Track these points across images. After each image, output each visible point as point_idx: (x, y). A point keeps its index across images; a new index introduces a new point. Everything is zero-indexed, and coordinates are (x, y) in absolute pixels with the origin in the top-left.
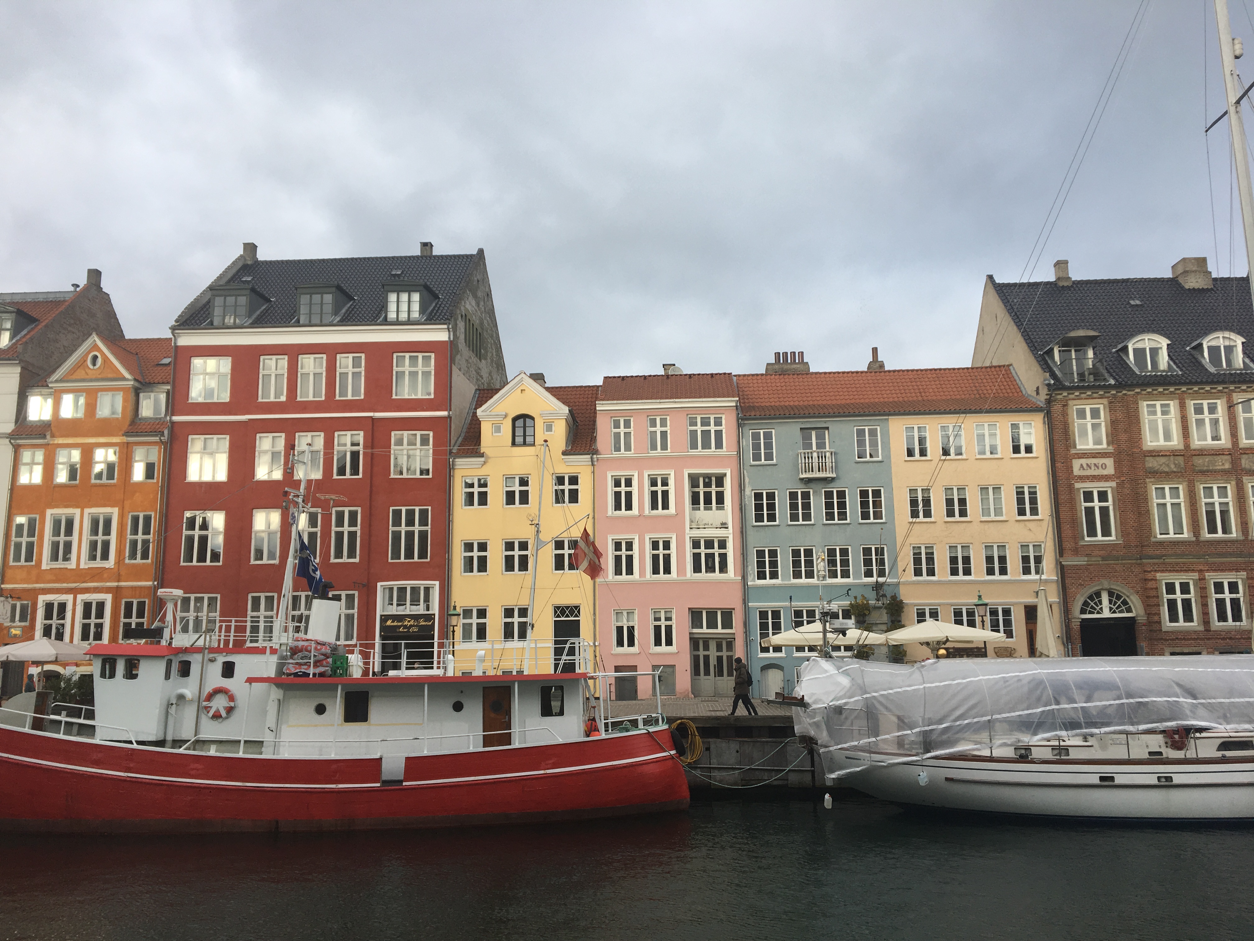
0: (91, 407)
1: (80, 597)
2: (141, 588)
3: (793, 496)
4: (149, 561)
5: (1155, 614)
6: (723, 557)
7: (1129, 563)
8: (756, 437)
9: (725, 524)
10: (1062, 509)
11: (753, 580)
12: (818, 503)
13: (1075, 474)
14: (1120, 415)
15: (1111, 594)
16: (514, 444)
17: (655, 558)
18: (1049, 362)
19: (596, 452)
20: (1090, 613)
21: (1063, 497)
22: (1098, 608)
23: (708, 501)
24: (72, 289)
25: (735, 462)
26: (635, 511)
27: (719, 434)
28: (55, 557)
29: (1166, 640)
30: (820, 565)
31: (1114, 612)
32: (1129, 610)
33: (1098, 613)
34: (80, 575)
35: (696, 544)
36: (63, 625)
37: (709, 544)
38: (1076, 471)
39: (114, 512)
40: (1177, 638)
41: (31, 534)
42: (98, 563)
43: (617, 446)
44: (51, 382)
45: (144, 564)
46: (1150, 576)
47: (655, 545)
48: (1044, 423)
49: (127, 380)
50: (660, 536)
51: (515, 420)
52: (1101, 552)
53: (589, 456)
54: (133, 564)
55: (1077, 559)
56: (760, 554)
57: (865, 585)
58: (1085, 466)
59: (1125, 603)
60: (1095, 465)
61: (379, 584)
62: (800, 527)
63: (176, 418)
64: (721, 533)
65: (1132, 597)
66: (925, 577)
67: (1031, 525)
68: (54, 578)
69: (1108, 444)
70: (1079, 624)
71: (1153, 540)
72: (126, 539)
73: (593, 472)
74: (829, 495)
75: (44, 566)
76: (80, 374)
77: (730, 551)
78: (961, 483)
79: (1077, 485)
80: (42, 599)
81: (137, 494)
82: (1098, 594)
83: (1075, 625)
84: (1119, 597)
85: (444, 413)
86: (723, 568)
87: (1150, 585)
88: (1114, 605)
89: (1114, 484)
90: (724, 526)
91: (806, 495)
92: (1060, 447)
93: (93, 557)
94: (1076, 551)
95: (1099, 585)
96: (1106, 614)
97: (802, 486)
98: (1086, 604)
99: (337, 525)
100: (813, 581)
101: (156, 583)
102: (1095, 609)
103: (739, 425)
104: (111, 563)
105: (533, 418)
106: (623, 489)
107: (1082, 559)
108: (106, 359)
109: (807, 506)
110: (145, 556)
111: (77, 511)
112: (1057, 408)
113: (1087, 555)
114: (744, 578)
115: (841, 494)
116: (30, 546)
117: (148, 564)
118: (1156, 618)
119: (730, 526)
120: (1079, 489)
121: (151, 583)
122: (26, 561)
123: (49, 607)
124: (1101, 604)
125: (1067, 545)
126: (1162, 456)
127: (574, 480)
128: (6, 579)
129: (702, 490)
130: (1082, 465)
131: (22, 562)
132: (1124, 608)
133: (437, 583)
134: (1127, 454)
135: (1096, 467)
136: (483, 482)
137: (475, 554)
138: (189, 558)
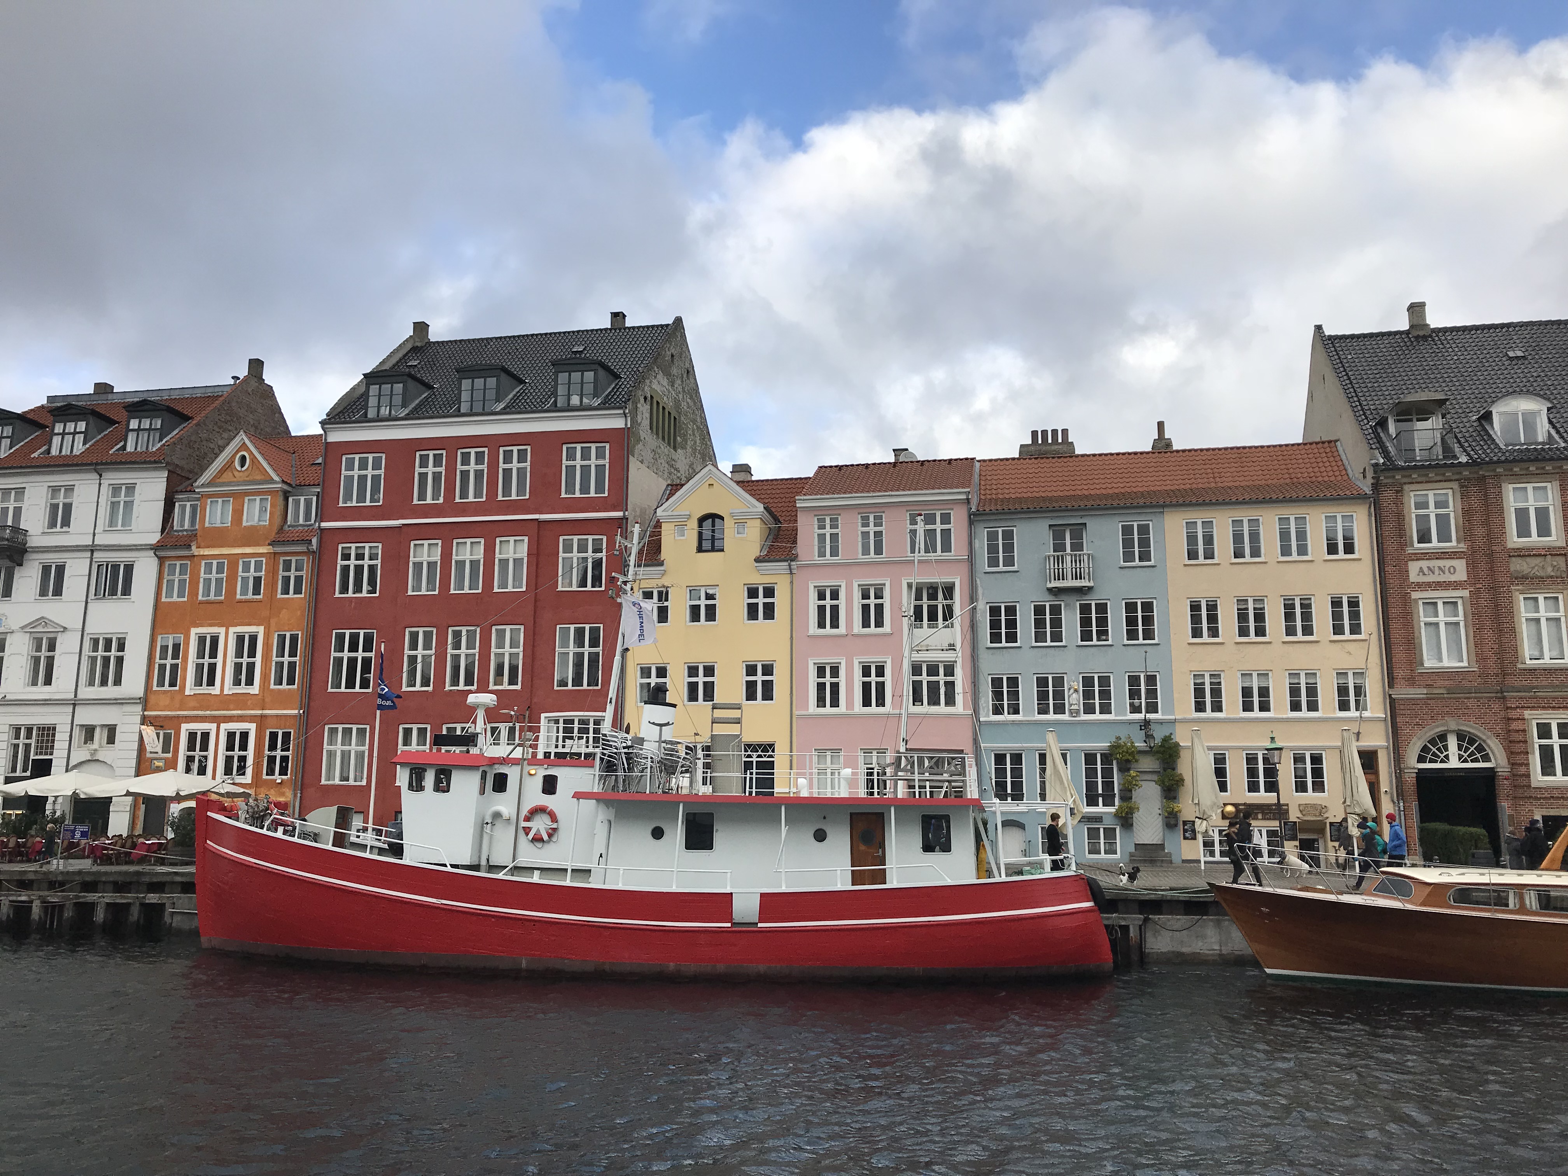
0: (238, 514)
1: (223, 726)
2: (286, 716)
3: (1039, 610)
4: (295, 686)
5: (1521, 765)
6: (950, 686)
7: (1486, 697)
8: (992, 537)
9: (953, 645)
10: (1394, 625)
11: (987, 715)
12: (1071, 620)
13: (1412, 580)
14: (1476, 503)
15: (1461, 737)
16: (700, 550)
17: (866, 687)
18: (1382, 435)
19: (794, 558)
20: (1431, 761)
21: (1393, 611)
22: (1442, 756)
23: (933, 617)
24: (232, 382)
25: (964, 568)
26: (842, 629)
27: (946, 534)
28: (198, 682)
29: (1536, 798)
30: (1074, 699)
31: (1465, 761)
32: (1486, 758)
33: (1442, 761)
34: (225, 701)
35: (916, 669)
36: (206, 757)
37: (933, 670)
38: (1414, 577)
39: (260, 630)
40: (1553, 797)
41: (175, 656)
42: (243, 689)
43: (823, 550)
44: (198, 487)
45: (289, 689)
46: (1513, 714)
47: (866, 672)
48: (1370, 515)
49: (276, 482)
50: (873, 659)
51: (701, 520)
52: (1447, 682)
53: (786, 564)
54: (279, 690)
55: (1412, 691)
56: (997, 683)
57: (1131, 723)
58: (1426, 570)
59: (1480, 749)
60: (1440, 568)
61: (543, 715)
62: (1048, 649)
63: (324, 525)
64: (948, 656)
65: (1489, 742)
66: (1209, 714)
67: (1350, 647)
68: (198, 705)
69: (1458, 541)
70: (1415, 775)
71: (1520, 666)
72: (271, 661)
73: (792, 582)
74: (1085, 609)
75: (188, 692)
76: (227, 477)
77: (960, 678)
78: (1258, 593)
79: (1415, 595)
80: (185, 728)
81: (285, 610)
82: (1443, 737)
83: (1410, 778)
84: (1472, 742)
85: (619, 514)
86: (950, 701)
87: (1514, 726)
88: (1465, 752)
89: (1466, 593)
90: (952, 647)
91: (1056, 610)
92: (1391, 546)
93: (237, 682)
94: (1411, 681)
95: (1442, 725)
96: (1454, 763)
97: (1052, 598)
98: (1425, 749)
99: (498, 647)
100: (1065, 717)
101: (301, 712)
102: (1439, 757)
103: (971, 523)
104: (255, 689)
105: (722, 518)
106: (828, 602)
107: (1419, 691)
108: (254, 459)
109: (1057, 623)
110: (291, 681)
111: (222, 631)
112: (1388, 495)
113: (1428, 686)
114: (976, 711)
115: (1102, 608)
116: (174, 668)
117: (294, 690)
118: (1523, 770)
119: (958, 647)
120: (1416, 600)
121: (296, 712)
122: (170, 686)
123: (192, 736)
124: (1446, 749)
125: (1399, 673)
126: (1535, 555)
127: (769, 592)
128: (149, 706)
129: (925, 603)
130: (1421, 568)
131: (166, 687)
132: (1478, 755)
133: (607, 718)
134: (1485, 554)
135: (1442, 571)
136: (662, 595)
137: (652, 680)
138: (338, 684)
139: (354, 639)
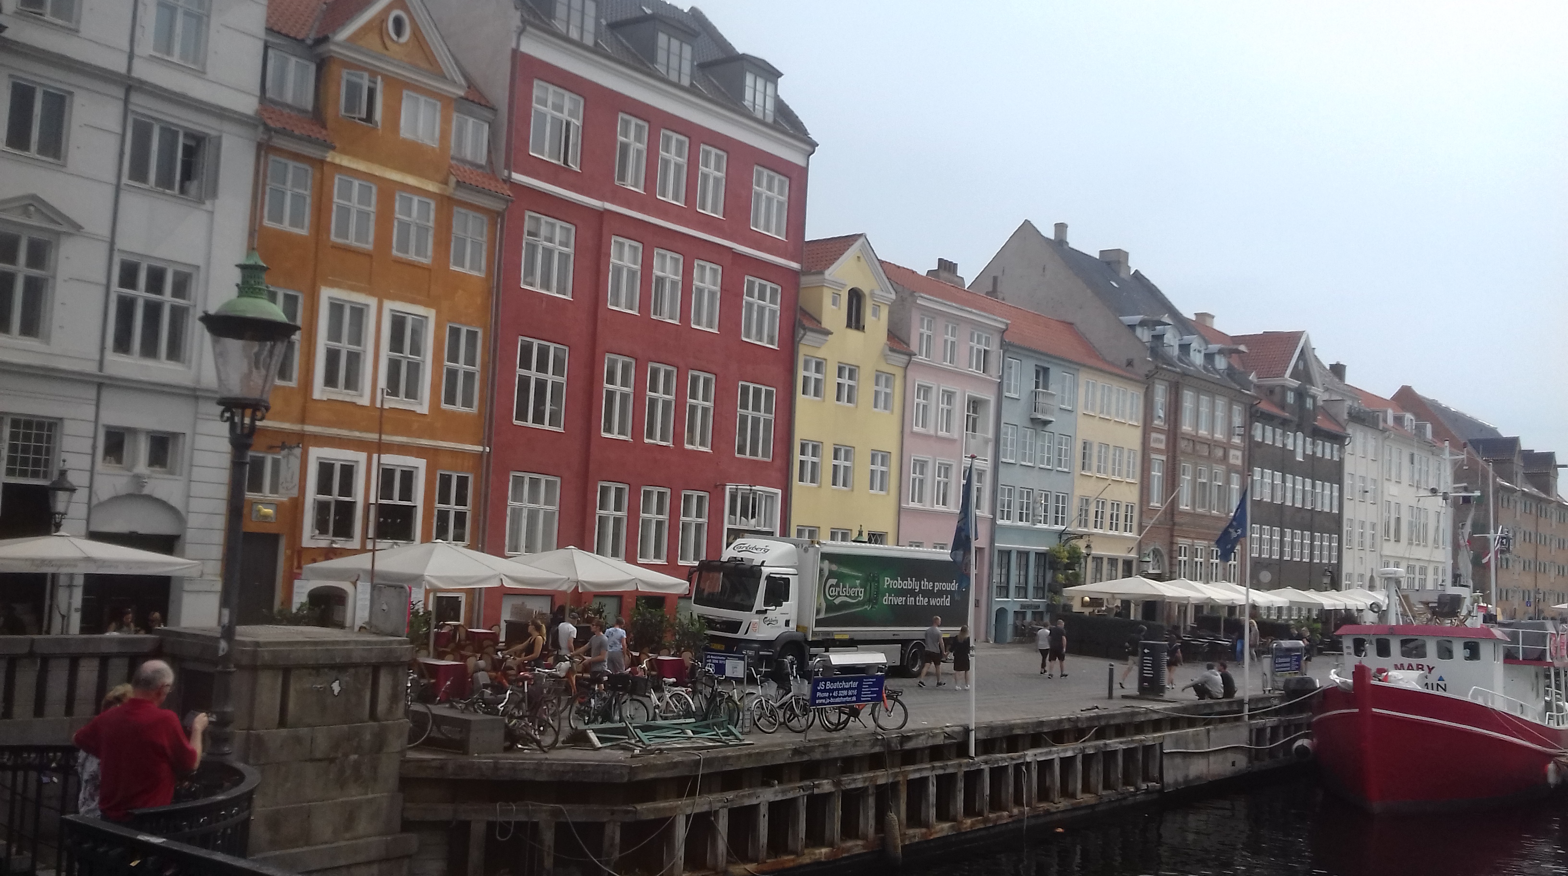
0: (392, 114)
1: (376, 458)
2: (462, 453)
3: (1024, 435)
4: (474, 410)
5: (1173, 572)
7: (1166, 527)
8: (1009, 365)
10: (1144, 474)
11: (998, 519)
12: (1037, 445)
14: (1173, 398)
16: (849, 325)
17: (938, 486)
19: (913, 353)
21: (1146, 465)
25: (997, 390)
27: (986, 355)
28: (331, 380)
34: (377, 418)
36: (349, 506)
38: (1152, 443)
39: (428, 316)
42: (400, 403)
44: (337, 43)
45: (466, 413)
46: (1175, 540)
47: (939, 471)
48: (1144, 395)
50: (945, 461)
51: (850, 294)
54: (451, 412)
56: (1002, 492)
57: (1055, 532)
60: (1159, 439)
61: (728, 486)
62: (1027, 468)
64: (982, 465)
66: (1083, 528)
67: (1131, 487)
68: (335, 418)
69: (1165, 422)
71: (1178, 509)
72: (442, 366)
73: (905, 377)
74: (1043, 438)
75: (317, 395)
76: (373, 42)
78: (1106, 442)
79: (1153, 456)
80: (315, 455)
81: (460, 292)
85: (796, 265)
87: (1174, 547)
89: (1164, 458)
91: (1031, 435)
92: (1147, 420)
93: (393, 390)
94: (1146, 513)
95: (1154, 545)
97: (1031, 426)
100: (1030, 525)
101: (488, 449)
104: (421, 404)
105: (865, 297)
106: (922, 401)
107: (1149, 521)
108: (416, 30)
109: (1030, 446)
110: (467, 400)
111: (372, 302)
112: (1150, 384)
113: (1151, 518)
114: (994, 516)
115: (1049, 439)
117: (472, 414)
119: (989, 459)
120: (1151, 459)
121: (480, 449)
123: (326, 468)
125: (1143, 508)
126: (1187, 439)
127: (887, 382)
130: (1154, 438)
133: (779, 491)
134: (1173, 434)
135: (1159, 441)
136: (819, 367)
137: (809, 458)
138: (522, 415)
139: (543, 352)
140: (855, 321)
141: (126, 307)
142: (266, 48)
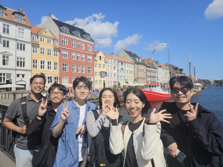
1: (47, 76)
2: (57, 75)
10: (134, 73)
25: (117, 65)
26: (109, 70)
34: (47, 72)
37: (115, 74)
39: (52, 61)
44: (39, 34)
45: (57, 71)
46: (138, 80)
47: (111, 74)
48: (134, 65)
63: (60, 47)
72: (54, 66)
75: (40, 70)
76: (43, 34)
85: (93, 54)
94: (135, 77)
100: (122, 79)
101: (60, 74)
104: (52, 70)
105: (101, 57)
108: (48, 32)
109: (121, 71)
111: (45, 60)
116: (36, 65)
122: (36, 68)
127: (105, 65)
128: (32, 71)
129: (114, 68)
133: (93, 77)
134: (138, 69)
135: (136, 70)
136: (97, 64)
137: (96, 73)
138: (63, 71)
139: (65, 64)
140: (100, 59)
141: (18, 62)
142: (31, 35)
